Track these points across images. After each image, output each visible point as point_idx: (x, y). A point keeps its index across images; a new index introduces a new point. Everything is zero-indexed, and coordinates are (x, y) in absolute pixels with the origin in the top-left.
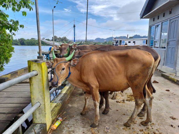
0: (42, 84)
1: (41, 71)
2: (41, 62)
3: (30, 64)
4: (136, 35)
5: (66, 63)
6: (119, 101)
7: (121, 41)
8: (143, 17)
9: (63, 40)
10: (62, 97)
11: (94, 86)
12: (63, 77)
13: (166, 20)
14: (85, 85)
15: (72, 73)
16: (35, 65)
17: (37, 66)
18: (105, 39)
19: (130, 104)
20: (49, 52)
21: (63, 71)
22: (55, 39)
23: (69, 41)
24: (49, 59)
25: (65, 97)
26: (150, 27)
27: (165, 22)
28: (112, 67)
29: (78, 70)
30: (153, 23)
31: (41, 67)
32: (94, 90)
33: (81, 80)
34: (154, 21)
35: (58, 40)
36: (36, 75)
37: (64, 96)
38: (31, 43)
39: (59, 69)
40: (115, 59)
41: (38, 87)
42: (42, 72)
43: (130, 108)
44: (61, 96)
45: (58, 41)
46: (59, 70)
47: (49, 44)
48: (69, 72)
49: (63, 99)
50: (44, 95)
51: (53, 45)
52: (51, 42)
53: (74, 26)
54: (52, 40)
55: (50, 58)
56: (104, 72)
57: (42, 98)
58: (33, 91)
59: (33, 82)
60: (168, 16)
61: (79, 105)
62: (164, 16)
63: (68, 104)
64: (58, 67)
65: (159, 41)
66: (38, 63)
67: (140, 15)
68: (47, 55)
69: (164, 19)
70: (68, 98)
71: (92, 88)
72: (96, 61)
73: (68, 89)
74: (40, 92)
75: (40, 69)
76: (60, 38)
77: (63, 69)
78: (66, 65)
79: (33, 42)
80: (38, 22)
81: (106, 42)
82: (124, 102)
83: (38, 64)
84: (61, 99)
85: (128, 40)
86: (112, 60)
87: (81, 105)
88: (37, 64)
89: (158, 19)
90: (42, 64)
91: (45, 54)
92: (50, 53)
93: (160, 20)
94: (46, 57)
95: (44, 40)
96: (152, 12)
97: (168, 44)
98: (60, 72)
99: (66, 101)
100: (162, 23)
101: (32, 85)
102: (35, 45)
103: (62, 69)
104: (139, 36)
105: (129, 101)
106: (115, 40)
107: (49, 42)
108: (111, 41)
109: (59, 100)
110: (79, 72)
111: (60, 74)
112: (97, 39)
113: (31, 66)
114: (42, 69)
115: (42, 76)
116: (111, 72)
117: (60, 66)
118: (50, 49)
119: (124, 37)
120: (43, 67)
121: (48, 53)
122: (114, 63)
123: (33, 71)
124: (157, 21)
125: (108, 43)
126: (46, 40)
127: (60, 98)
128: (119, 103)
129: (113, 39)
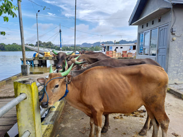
0: (32, 109)
1: (30, 93)
2: (30, 83)
3: (17, 85)
4: (122, 40)
5: (61, 79)
6: (117, 117)
7: (108, 47)
8: (132, 24)
9: (48, 45)
10: (53, 117)
11: (98, 110)
12: (56, 96)
13: (155, 28)
14: (86, 107)
15: (69, 92)
16: (23, 87)
17: (25, 88)
18: (92, 44)
19: (128, 120)
20: (34, 58)
21: (56, 88)
22: (39, 44)
23: (54, 46)
24: (33, 66)
25: (57, 115)
26: (139, 34)
27: (154, 30)
28: (123, 88)
29: (78, 89)
30: (141, 30)
31: (31, 89)
32: (98, 114)
33: (81, 101)
34: (143, 28)
35: (43, 45)
36: (25, 99)
37: (55, 115)
38: (13, 48)
39: (52, 86)
40: (125, 79)
41: (27, 113)
42: (32, 95)
43: (130, 125)
44: (52, 115)
45: (42, 47)
46: (50, 87)
47: (32, 50)
48: (67, 90)
49: (54, 118)
50: (34, 123)
51: (37, 51)
52: (36, 48)
53: (60, 31)
54: (36, 45)
55: (35, 65)
56: (114, 94)
57: (32, 126)
58: (20, 118)
59: (20, 107)
60: (157, 24)
61: (73, 124)
62: (153, 24)
63: (61, 123)
64: (50, 84)
65: (149, 48)
66: (26, 84)
67: (129, 22)
68: (31, 62)
69: (152, 26)
70: (60, 116)
71: (96, 112)
72: (102, 80)
73: (59, 105)
74: (29, 119)
75: (29, 91)
76: (45, 43)
77: (57, 86)
78: (61, 82)
79: (15, 47)
80: (22, 28)
81: (93, 47)
82: (122, 118)
83: (27, 86)
84: (53, 119)
85: (116, 46)
86: (123, 80)
87: (75, 124)
88: (25, 86)
89: (147, 26)
90: (32, 86)
91: (29, 61)
92: (34, 60)
93: (148, 28)
94: (30, 64)
95: (28, 46)
96: (142, 20)
97: (158, 52)
98: (52, 90)
99: (58, 120)
100: (151, 30)
101: (20, 111)
102: (17, 51)
103: (55, 86)
104: (125, 41)
105: (127, 116)
106: (103, 45)
107: (33, 47)
108: (98, 46)
109: (50, 121)
110: (80, 91)
111: (53, 92)
112: (84, 44)
113: (18, 87)
114: (32, 91)
115: (32, 99)
116: (122, 94)
117: (53, 83)
118: (35, 55)
119: (111, 43)
120: (33, 89)
121: (32, 60)
122: (125, 83)
123: (21, 94)
124: (145, 28)
125: (95, 48)
126: (30, 45)
127: (51, 117)
128: (117, 119)
129: (101, 45)
